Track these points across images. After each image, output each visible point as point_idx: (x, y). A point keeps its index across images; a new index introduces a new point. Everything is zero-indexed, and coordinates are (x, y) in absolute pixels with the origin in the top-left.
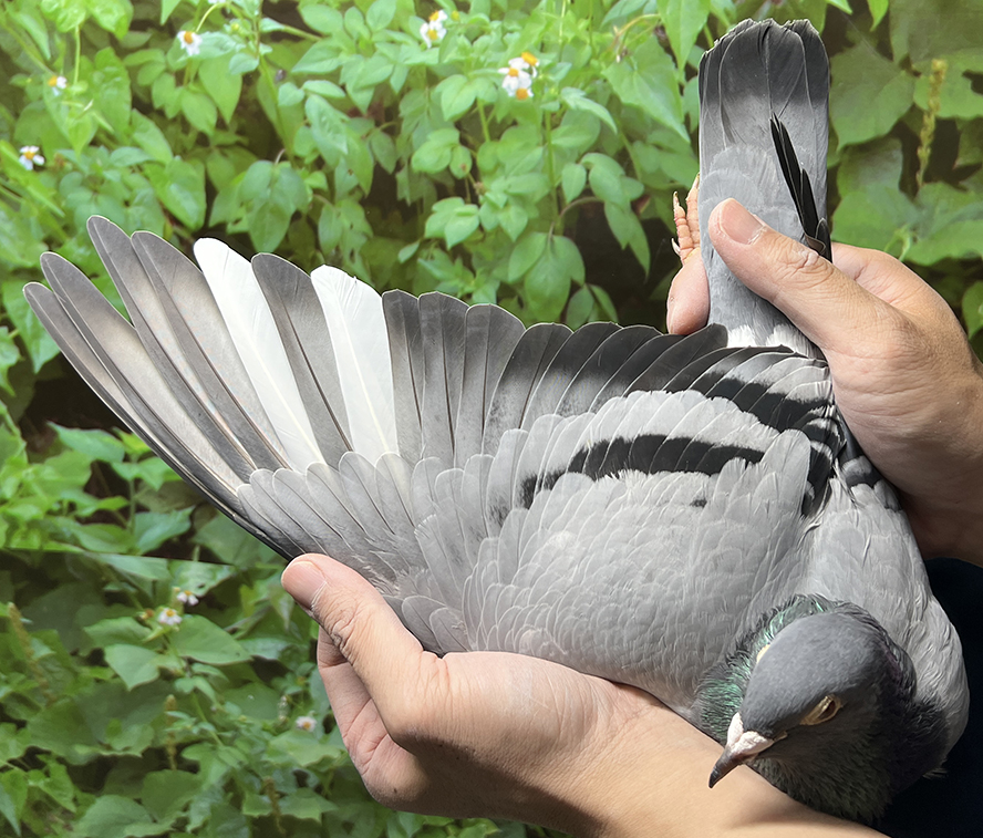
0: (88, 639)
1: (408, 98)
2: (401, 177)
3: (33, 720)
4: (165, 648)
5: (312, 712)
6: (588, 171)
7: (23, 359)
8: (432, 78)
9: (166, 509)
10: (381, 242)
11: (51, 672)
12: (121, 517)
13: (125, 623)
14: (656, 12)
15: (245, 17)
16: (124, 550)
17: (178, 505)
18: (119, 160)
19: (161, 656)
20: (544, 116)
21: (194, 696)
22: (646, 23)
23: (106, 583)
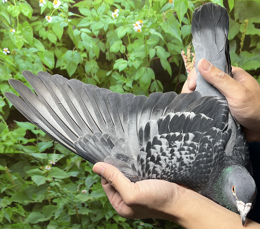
0: (27, 175)
1: (109, 32)
2: (107, 53)
3: (13, 195)
4: (47, 175)
5: (86, 189)
6: (156, 51)
7: (6, 104)
8: (115, 27)
9: (47, 141)
10: (102, 71)
11: (17, 183)
12: (34, 144)
13: (37, 170)
14: (174, 8)
15: (64, 12)
16: (35, 152)
17: (50, 140)
18: (31, 51)
19: (46, 178)
20: (145, 36)
21: (55, 187)
22: (171, 11)
23: (31, 160)
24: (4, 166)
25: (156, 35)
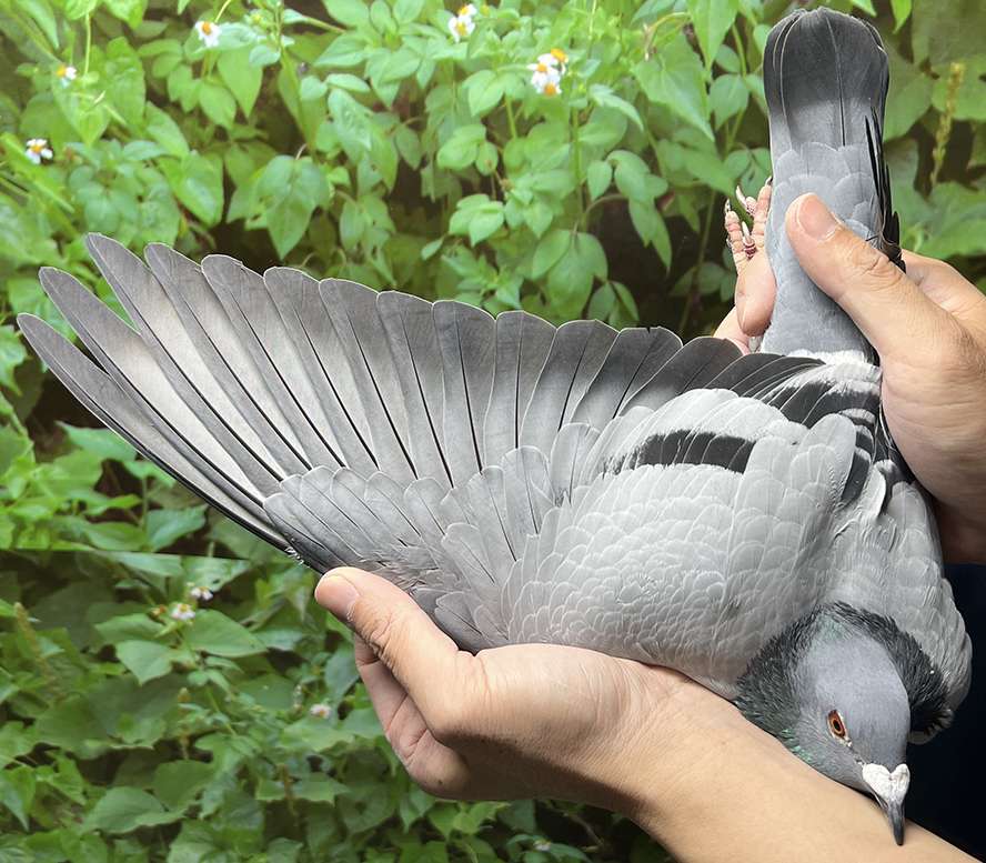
0: (100, 637)
1: (434, 93)
2: (426, 173)
3: (41, 717)
4: (178, 642)
5: (327, 699)
6: (614, 169)
7: (30, 358)
8: (460, 73)
9: (180, 506)
10: (405, 238)
11: (59, 669)
12: (133, 515)
13: (137, 620)
14: (686, 11)
15: (266, 8)
16: (136, 547)
17: (193, 502)
18: (132, 154)
19: (174, 651)
20: (572, 113)
21: (208, 688)
22: (674, 21)
23: (117, 581)
24: (11, 602)
25: (614, 110)
